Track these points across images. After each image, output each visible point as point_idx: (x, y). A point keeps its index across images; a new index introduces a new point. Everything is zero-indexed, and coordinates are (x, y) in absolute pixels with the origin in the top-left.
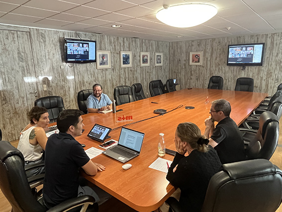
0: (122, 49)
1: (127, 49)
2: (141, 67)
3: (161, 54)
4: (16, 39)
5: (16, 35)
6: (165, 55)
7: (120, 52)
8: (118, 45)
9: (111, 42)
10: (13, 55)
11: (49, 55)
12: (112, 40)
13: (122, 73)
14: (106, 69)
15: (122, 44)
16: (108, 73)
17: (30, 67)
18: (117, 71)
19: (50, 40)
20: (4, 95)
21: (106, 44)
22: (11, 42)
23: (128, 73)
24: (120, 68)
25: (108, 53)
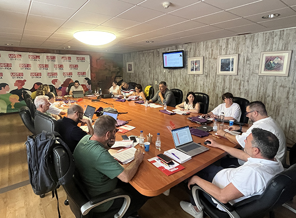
0: (223, 52)
8: (217, 49)
9: (207, 48)
12: (210, 45)
14: (198, 75)
15: (224, 47)
16: (199, 78)
23: (230, 82)
24: (216, 75)
25: (201, 59)
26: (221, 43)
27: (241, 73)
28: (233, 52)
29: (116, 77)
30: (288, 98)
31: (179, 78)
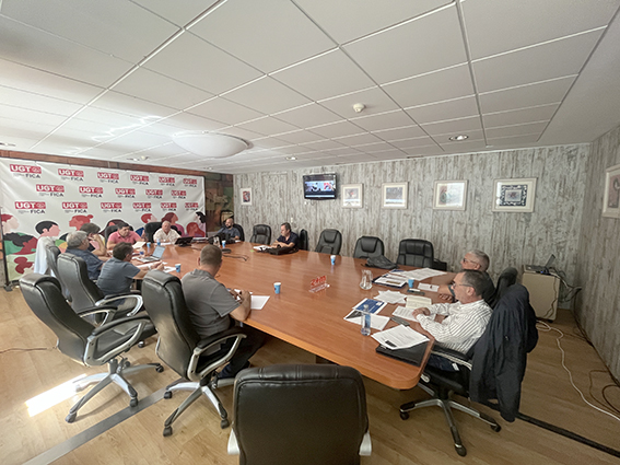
0: (389, 179)
3: (528, 182)
8: (380, 175)
9: (367, 172)
12: (371, 168)
14: (356, 209)
15: (389, 172)
16: (357, 214)
18: (374, 213)
23: (399, 219)
24: (381, 209)
25: (359, 188)
26: (385, 167)
27: (411, 206)
28: (401, 179)
29: (222, 211)
30: (465, 237)
31: (328, 214)
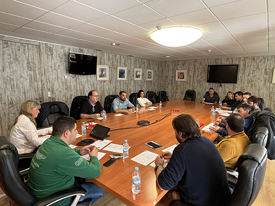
0: (119, 65)
1: (123, 65)
2: (134, 81)
3: (152, 71)
4: (26, 51)
5: (26, 48)
6: (155, 72)
7: (117, 67)
8: (115, 62)
9: (109, 59)
10: (22, 64)
11: (55, 66)
12: (111, 57)
13: (118, 85)
14: (105, 81)
15: (119, 61)
16: (105, 84)
17: (38, 75)
18: (113, 83)
19: (57, 53)
20: (11, 99)
21: (106, 59)
22: (22, 53)
23: (123, 86)
24: (117, 81)
25: (107, 68)
27: (127, 79)
